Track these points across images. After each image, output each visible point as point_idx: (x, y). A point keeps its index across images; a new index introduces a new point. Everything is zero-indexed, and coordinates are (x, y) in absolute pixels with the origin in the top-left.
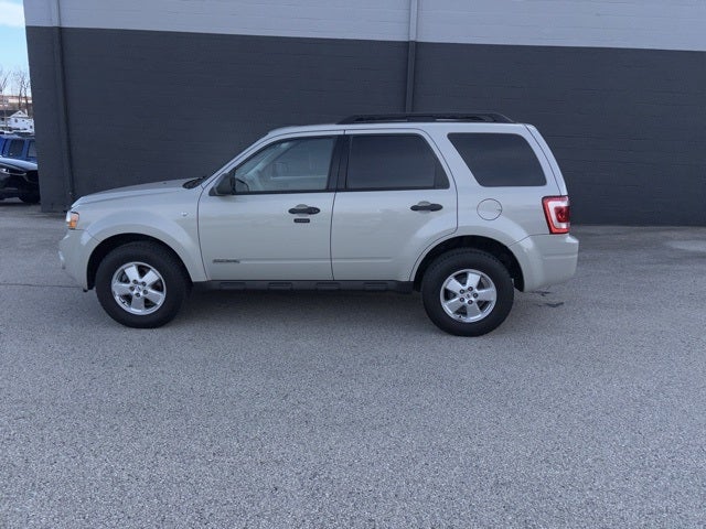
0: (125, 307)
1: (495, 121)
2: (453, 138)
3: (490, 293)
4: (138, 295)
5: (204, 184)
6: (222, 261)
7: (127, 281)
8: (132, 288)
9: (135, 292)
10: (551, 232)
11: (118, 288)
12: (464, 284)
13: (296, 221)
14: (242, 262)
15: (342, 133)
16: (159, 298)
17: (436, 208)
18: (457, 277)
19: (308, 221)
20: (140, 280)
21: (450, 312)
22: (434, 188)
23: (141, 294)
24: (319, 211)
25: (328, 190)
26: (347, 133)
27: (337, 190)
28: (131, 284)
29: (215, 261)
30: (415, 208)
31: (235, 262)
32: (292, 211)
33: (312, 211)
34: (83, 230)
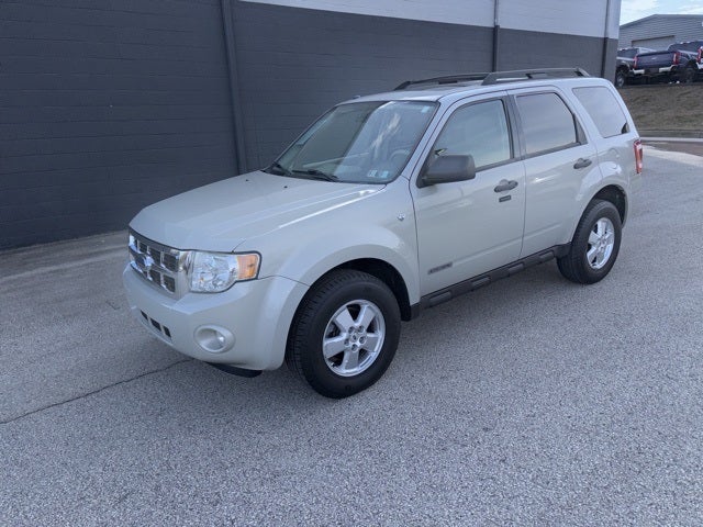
0: (335, 369)
4: (354, 347)
6: (437, 269)
8: (347, 341)
9: (351, 344)
11: (330, 346)
13: (501, 200)
14: (454, 265)
16: (378, 342)
17: (587, 163)
18: (594, 230)
20: (355, 325)
23: (358, 343)
24: (516, 184)
26: (510, 93)
27: (522, 159)
28: (346, 335)
29: (431, 272)
31: (449, 265)
32: (497, 190)
33: (512, 185)
34: (271, 277)
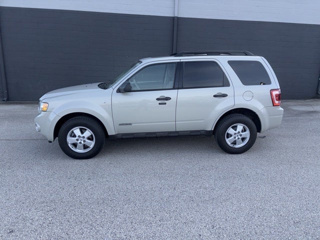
0: (73, 149)
1: (246, 55)
2: (230, 63)
3: (247, 134)
4: (80, 143)
5: (113, 87)
6: (123, 124)
7: (75, 136)
8: (77, 140)
9: (79, 142)
10: (274, 106)
11: (70, 140)
12: (236, 130)
13: (160, 104)
14: (133, 125)
15: (179, 61)
16: (92, 144)
17: (224, 96)
18: (233, 128)
19: (165, 104)
20: (82, 136)
21: (229, 143)
22: (223, 86)
23: (82, 142)
24: (170, 99)
25: (174, 88)
26: (181, 61)
27: (178, 89)
28: (77, 138)
29: (120, 125)
30: (215, 96)
31: (130, 124)
32: (158, 99)
33: (168, 99)
34: (51, 112)
